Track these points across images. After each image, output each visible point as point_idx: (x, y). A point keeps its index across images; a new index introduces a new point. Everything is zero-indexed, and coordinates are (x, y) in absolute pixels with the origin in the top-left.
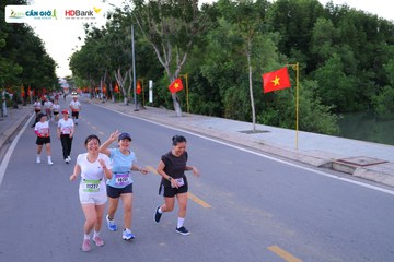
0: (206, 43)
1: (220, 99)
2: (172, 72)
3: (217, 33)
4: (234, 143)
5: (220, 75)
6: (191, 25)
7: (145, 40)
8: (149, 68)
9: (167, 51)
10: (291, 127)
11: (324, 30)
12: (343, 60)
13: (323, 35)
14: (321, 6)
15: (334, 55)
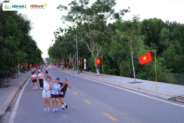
0: (110, 41)
1: (118, 67)
2: (95, 55)
3: (115, 36)
4: (125, 88)
5: (117, 56)
6: (103, 33)
7: (82, 40)
8: (84, 53)
9: (92, 45)
10: (153, 80)
11: (166, 33)
12: (175, 47)
13: (165, 36)
14: (163, 22)
15: (171, 45)
